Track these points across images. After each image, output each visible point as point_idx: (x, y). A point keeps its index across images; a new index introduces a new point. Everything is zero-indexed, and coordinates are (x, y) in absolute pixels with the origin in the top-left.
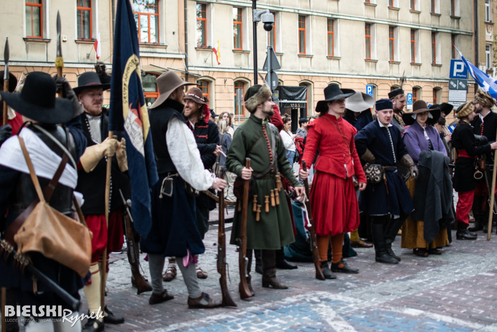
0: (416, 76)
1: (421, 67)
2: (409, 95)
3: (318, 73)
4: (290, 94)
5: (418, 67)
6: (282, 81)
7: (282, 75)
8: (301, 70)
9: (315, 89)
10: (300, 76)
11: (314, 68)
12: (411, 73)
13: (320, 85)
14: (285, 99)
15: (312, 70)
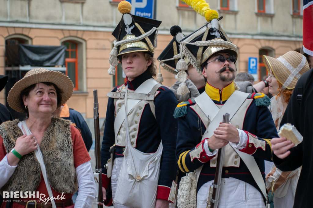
0: (265, 32)
1: (274, 19)
2: (252, 60)
3: (94, 26)
4: (36, 57)
5: (269, 19)
6: (31, 39)
7: (31, 28)
8: (63, 21)
9: (88, 50)
10: (62, 30)
11: (86, 19)
12: (256, 28)
13: (98, 44)
14: (28, 64)
15: (82, 22)
